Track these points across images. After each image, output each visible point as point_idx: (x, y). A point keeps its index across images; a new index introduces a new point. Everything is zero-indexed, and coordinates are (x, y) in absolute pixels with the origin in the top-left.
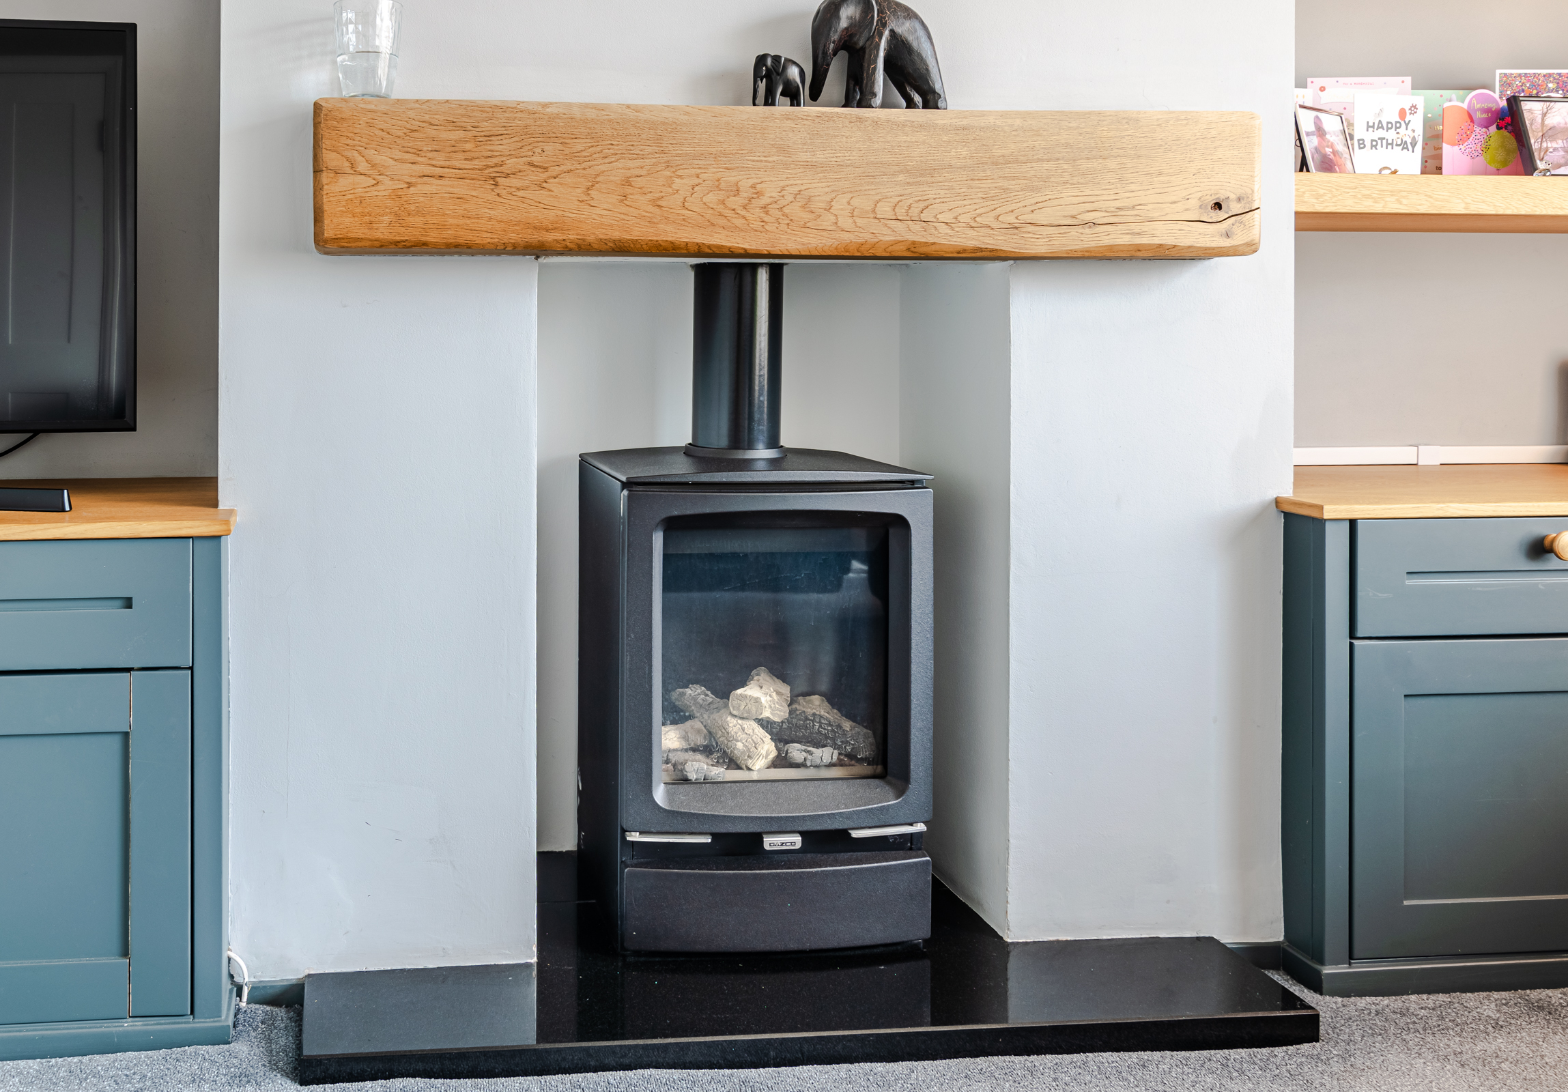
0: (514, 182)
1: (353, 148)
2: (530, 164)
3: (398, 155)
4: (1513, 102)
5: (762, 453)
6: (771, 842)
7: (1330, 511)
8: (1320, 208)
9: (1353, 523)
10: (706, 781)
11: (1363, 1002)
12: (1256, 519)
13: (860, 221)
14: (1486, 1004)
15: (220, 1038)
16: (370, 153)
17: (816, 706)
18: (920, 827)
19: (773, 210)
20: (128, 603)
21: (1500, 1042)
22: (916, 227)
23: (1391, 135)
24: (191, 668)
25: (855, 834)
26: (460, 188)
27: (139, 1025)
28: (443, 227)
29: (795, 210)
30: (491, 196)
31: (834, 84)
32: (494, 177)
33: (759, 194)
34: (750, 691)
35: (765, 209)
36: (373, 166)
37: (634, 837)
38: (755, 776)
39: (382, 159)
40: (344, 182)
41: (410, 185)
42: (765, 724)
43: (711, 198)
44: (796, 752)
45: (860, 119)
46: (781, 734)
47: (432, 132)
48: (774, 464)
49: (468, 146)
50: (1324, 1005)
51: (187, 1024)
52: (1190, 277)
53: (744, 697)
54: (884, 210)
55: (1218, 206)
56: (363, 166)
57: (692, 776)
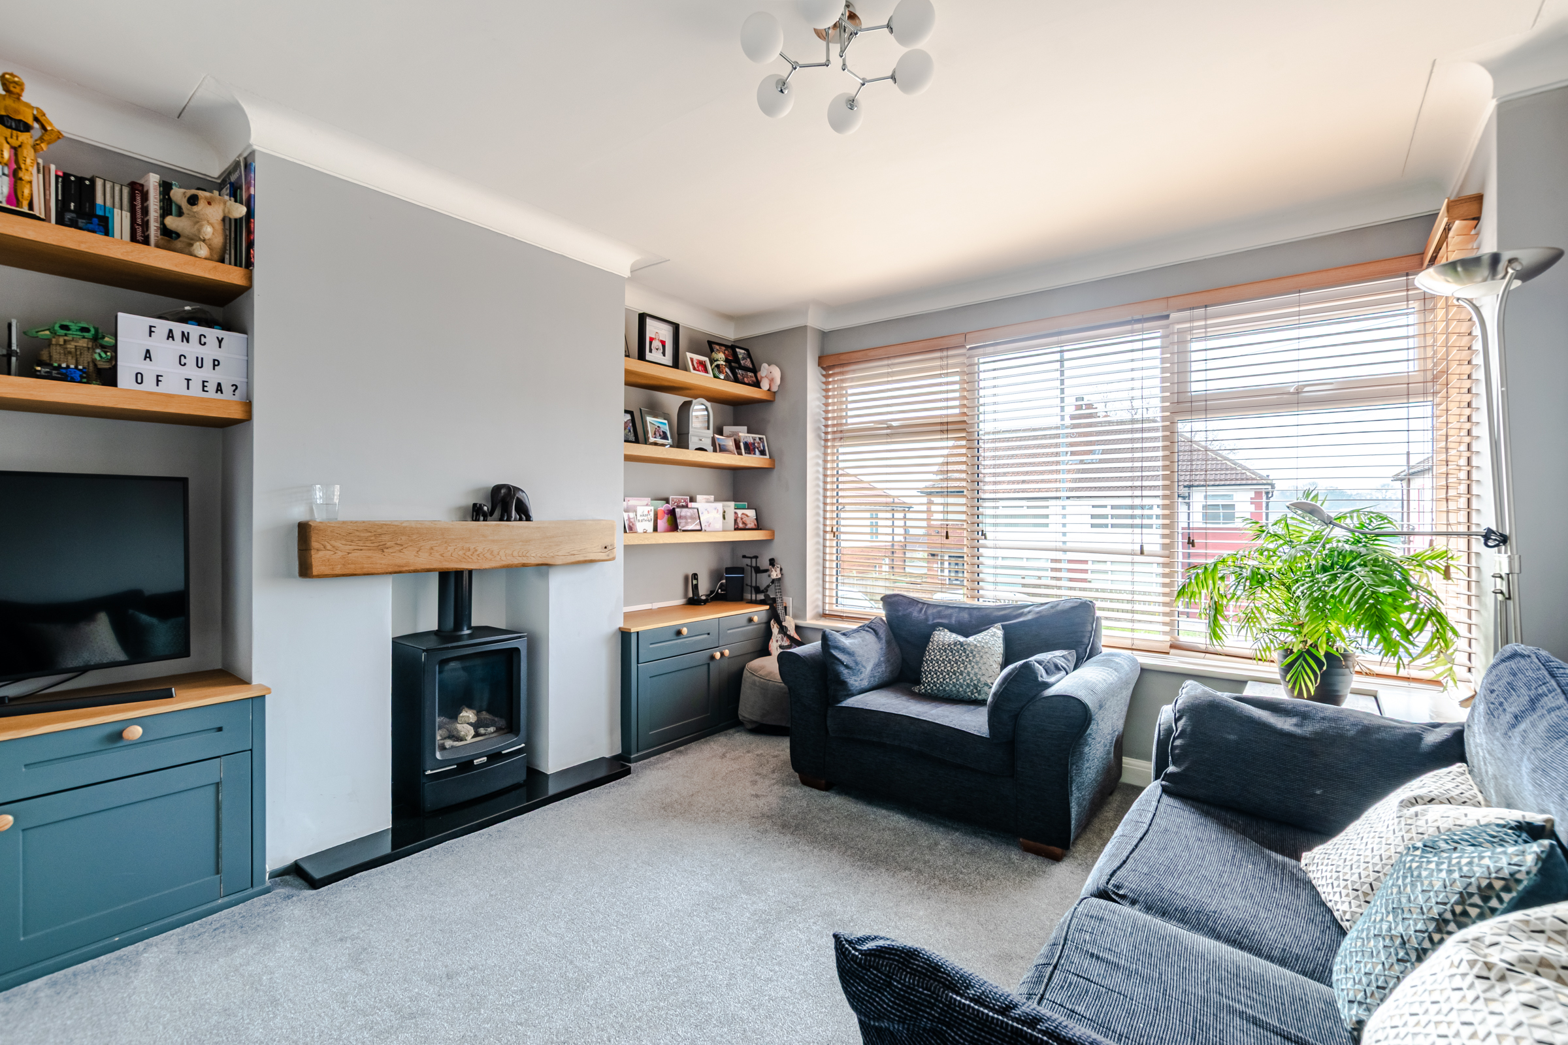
0: (390, 550)
1: (325, 540)
2: (396, 544)
3: (344, 542)
4: (674, 509)
5: (466, 632)
6: (476, 762)
7: (633, 630)
8: (630, 543)
9: (638, 633)
10: (452, 747)
11: (640, 763)
12: (615, 634)
13: (508, 558)
14: (667, 755)
15: (267, 891)
16: (333, 542)
17: (485, 715)
18: (523, 745)
19: (481, 556)
20: (220, 729)
21: (670, 762)
22: (525, 558)
23: (646, 518)
24: (251, 750)
25: (503, 752)
26: (369, 553)
27: (226, 899)
28: (363, 568)
29: (488, 555)
30: (382, 556)
31: (497, 513)
32: (382, 549)
33: (476, 550)
34: (464, 714)
35: (478, 555)
36: (334, 547)
37: (429, 772)
38: (468, 742)
39: (337, 544)
40: (321, 554)
41: (349, 553)
42: (470, 724)
43: (461, 553)
44: (482, 730)
45: (508, 526)
46: (476, 726)
47: (358, 533)
48: (470, 636)
49: (372, 538)
50: (632, 765)
51: (250, 891)
52: (597, 566)
53: (463, 716)
54: (515, 554)
55: (606, 548)
56: (329, 547)
57: (447, 747)
